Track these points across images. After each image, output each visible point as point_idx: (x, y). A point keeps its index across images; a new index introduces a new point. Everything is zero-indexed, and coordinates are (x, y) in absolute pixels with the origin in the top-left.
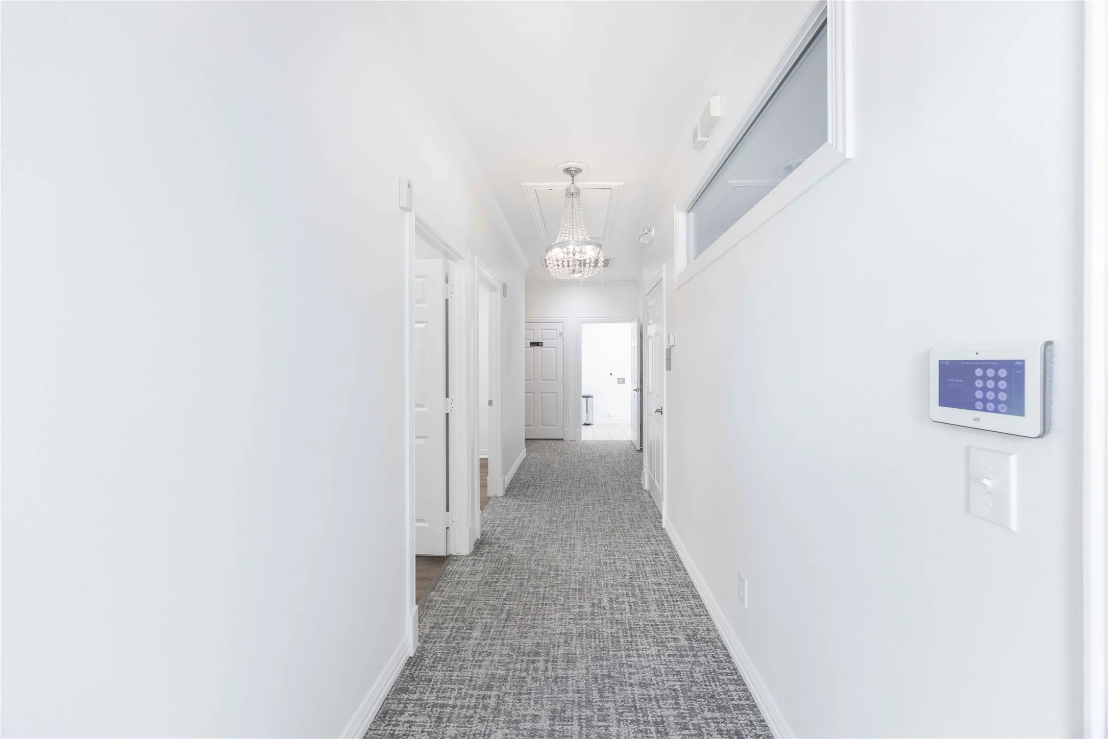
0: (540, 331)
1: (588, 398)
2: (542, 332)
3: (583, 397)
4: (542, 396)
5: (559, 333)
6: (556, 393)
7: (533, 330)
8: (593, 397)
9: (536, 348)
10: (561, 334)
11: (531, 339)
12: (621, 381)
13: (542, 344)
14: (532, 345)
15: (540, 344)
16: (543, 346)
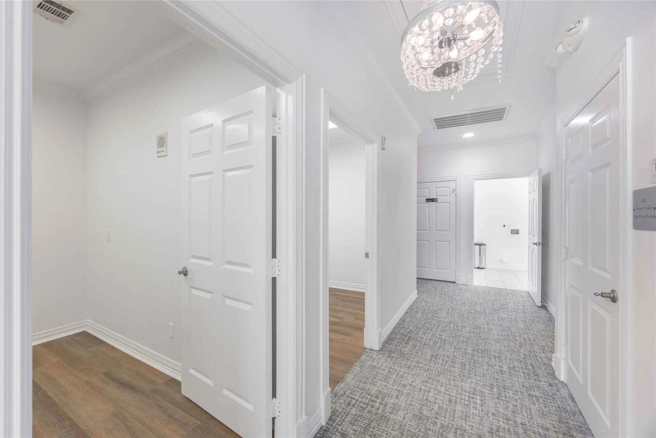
0: (435, 189)
1: (481, 246)
2: (436, 190)
3: (475, 244)
4: (436, 243)
5: (452, 190)
6: (449, 242)
7: (428, 188)
8: (485, 245)
9: (431, 203)
10: (454, 191)
11: (427, 196)
12: (515, 232)
13: (436, 200)
14: (427, 201)
15: (434, 200)
16: (437, 201)
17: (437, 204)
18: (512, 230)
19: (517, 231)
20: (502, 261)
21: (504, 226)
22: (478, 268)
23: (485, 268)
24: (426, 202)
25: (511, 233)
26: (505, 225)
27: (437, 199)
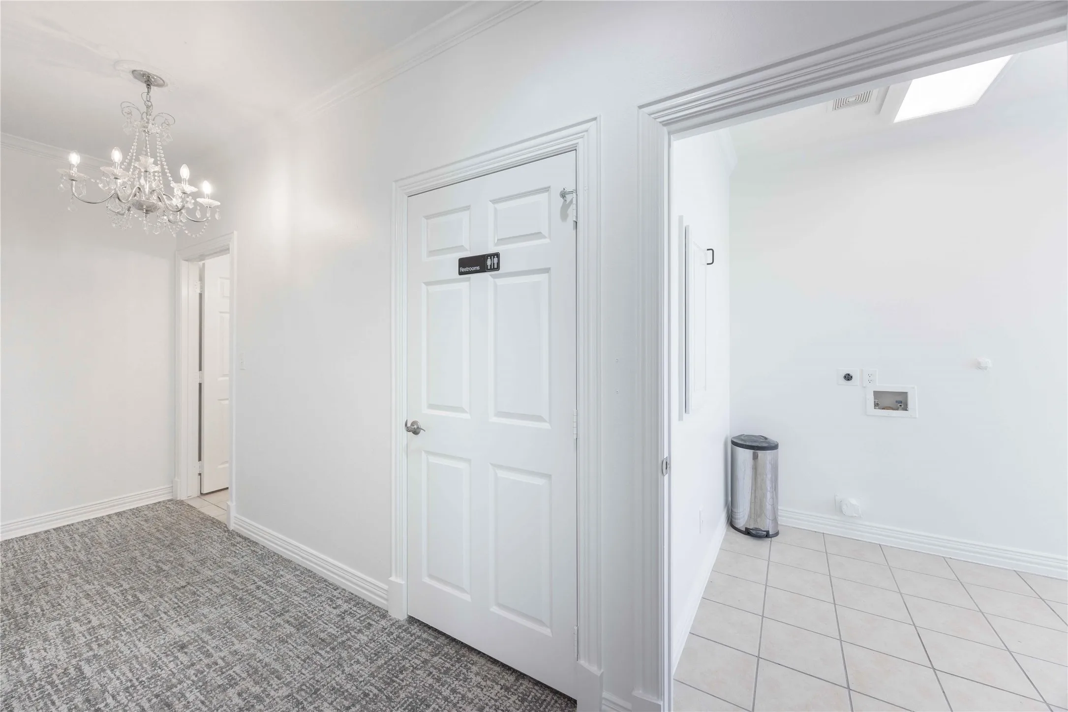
8: (776, 447)
9: (480, 280)
11: (459, 247)
12: (890, 402)
13: (496, 260)
14: (463, 270)
15: (489, 262)
16: (498, 268)
17: (500, 282)
18: (877, 394)
19: (899, 399)
20: (838, 508)
21: (848, 377)
22: (748, 532)
23: (777, 534)
24: (461, 273)
25: (876, 405)
26: (851, 374)
27: (497, 255)
